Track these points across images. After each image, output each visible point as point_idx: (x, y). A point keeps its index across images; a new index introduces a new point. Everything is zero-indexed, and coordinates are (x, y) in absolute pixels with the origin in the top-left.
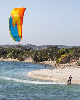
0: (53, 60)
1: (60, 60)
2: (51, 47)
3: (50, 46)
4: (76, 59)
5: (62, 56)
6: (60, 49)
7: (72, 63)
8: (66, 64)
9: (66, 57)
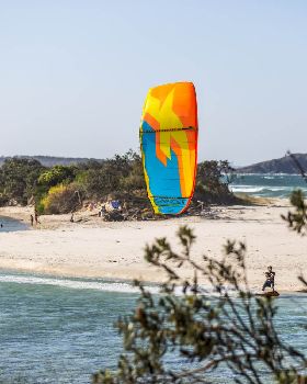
0: (25, 204)
1: (45, 202)
2: (19, 162)
3: (15, 159)
4: (98, 200)
5: (53, 191)
6: (45, 168)
7: (84, 213)
8: (67, 217)
9: (67, 193)
